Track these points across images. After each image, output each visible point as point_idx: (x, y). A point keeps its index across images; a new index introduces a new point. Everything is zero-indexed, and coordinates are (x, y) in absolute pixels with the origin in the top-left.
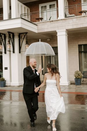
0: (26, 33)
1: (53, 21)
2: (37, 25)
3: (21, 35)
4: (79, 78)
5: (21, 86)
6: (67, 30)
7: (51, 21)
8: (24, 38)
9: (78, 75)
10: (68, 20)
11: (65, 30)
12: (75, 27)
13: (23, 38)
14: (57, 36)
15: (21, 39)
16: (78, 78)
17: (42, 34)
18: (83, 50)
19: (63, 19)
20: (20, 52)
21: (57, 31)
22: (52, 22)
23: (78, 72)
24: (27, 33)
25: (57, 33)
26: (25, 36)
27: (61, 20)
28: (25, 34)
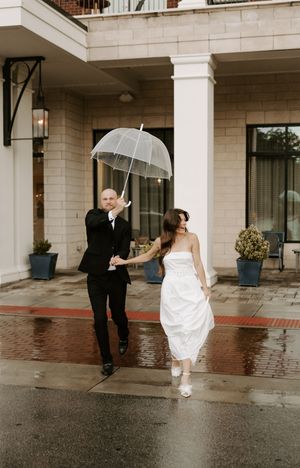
0: (39, 59)
1: (155, 15)
2: (86, 28)
3: (13, 68)
4: (255, 259)
5: (10, 284)
6: (214, 56)
7: (148, 16)
8: (26, 82)
9: (254, 245)
10: (224, 13)
11: (208, 58)
12: (250, 46)
13: (20, 79)
14: (172, 81)
15: (13, 84)
16: (251, 256)
17: (103, 69)
18: (254, 149)
19: (202, 11)
20: (7, 142)
21: (172, 61)
22: (151, 20)
23: (253, 236)
24: (43, 59)
25: (173, 66)
26: (30, 74)
27: (194, 11)
28: (31, 64)
